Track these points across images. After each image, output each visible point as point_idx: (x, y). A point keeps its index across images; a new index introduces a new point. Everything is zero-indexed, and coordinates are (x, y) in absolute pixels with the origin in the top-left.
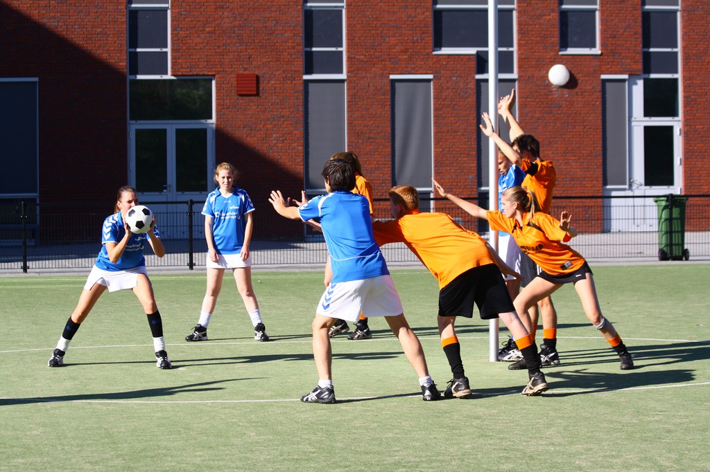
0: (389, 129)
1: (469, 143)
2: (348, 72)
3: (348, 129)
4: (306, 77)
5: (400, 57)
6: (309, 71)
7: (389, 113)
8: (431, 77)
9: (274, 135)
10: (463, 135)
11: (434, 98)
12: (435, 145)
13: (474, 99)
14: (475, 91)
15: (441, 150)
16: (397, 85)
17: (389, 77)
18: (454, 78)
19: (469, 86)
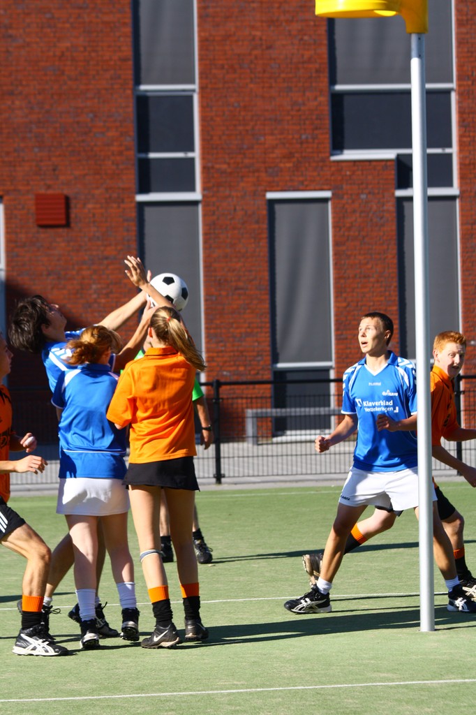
0: (266, 275)
1: (387, 293)
2: (204, 189)
3: (205, 276)
4: (141, 198)
5: (282, 165)
6: (145, 189)
7: (266, 250)
8: (327, 194)
9: (94, 287)
10: (378, 281)
11: (334, 227)
12: (336, 297)
13: (394, 227)
14: (395, 215)
15: (344, 304)
16: (277, 207)
17: (264, 196)
18: (363, 196)
19: (385, 208)
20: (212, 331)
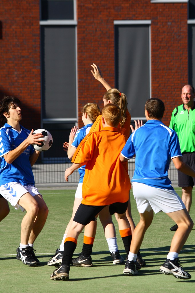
0: (113, 68)
1: (182, 79)
2: (79, 18)
3: (79, 68)
4: (42, 23)
5: (123, 5)
6: (45, 18)
7: (113, 53)
8: (149, 22)
9: (16, 73)
10: (177, 72)
11: (152, 41)
12: (153, 81)
13: (186, 41)
14: (187, 34)
15: (157, 85)
16: (120, 29)
17: (113, 23)
18: (169, 24)
19: (182, 30)
20: (82, 99)
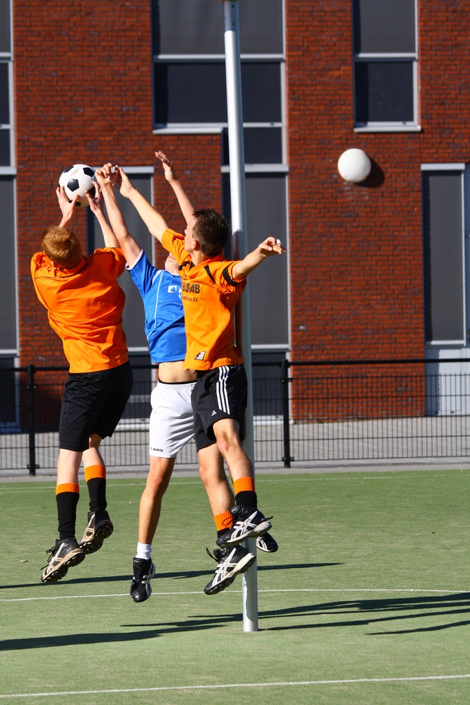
2: (19, 163)
5: (102, 138)
8: (150, 170)
14: (221, 192)
18: (187, 172)
19: (211, 185)
20: (27, 313)
